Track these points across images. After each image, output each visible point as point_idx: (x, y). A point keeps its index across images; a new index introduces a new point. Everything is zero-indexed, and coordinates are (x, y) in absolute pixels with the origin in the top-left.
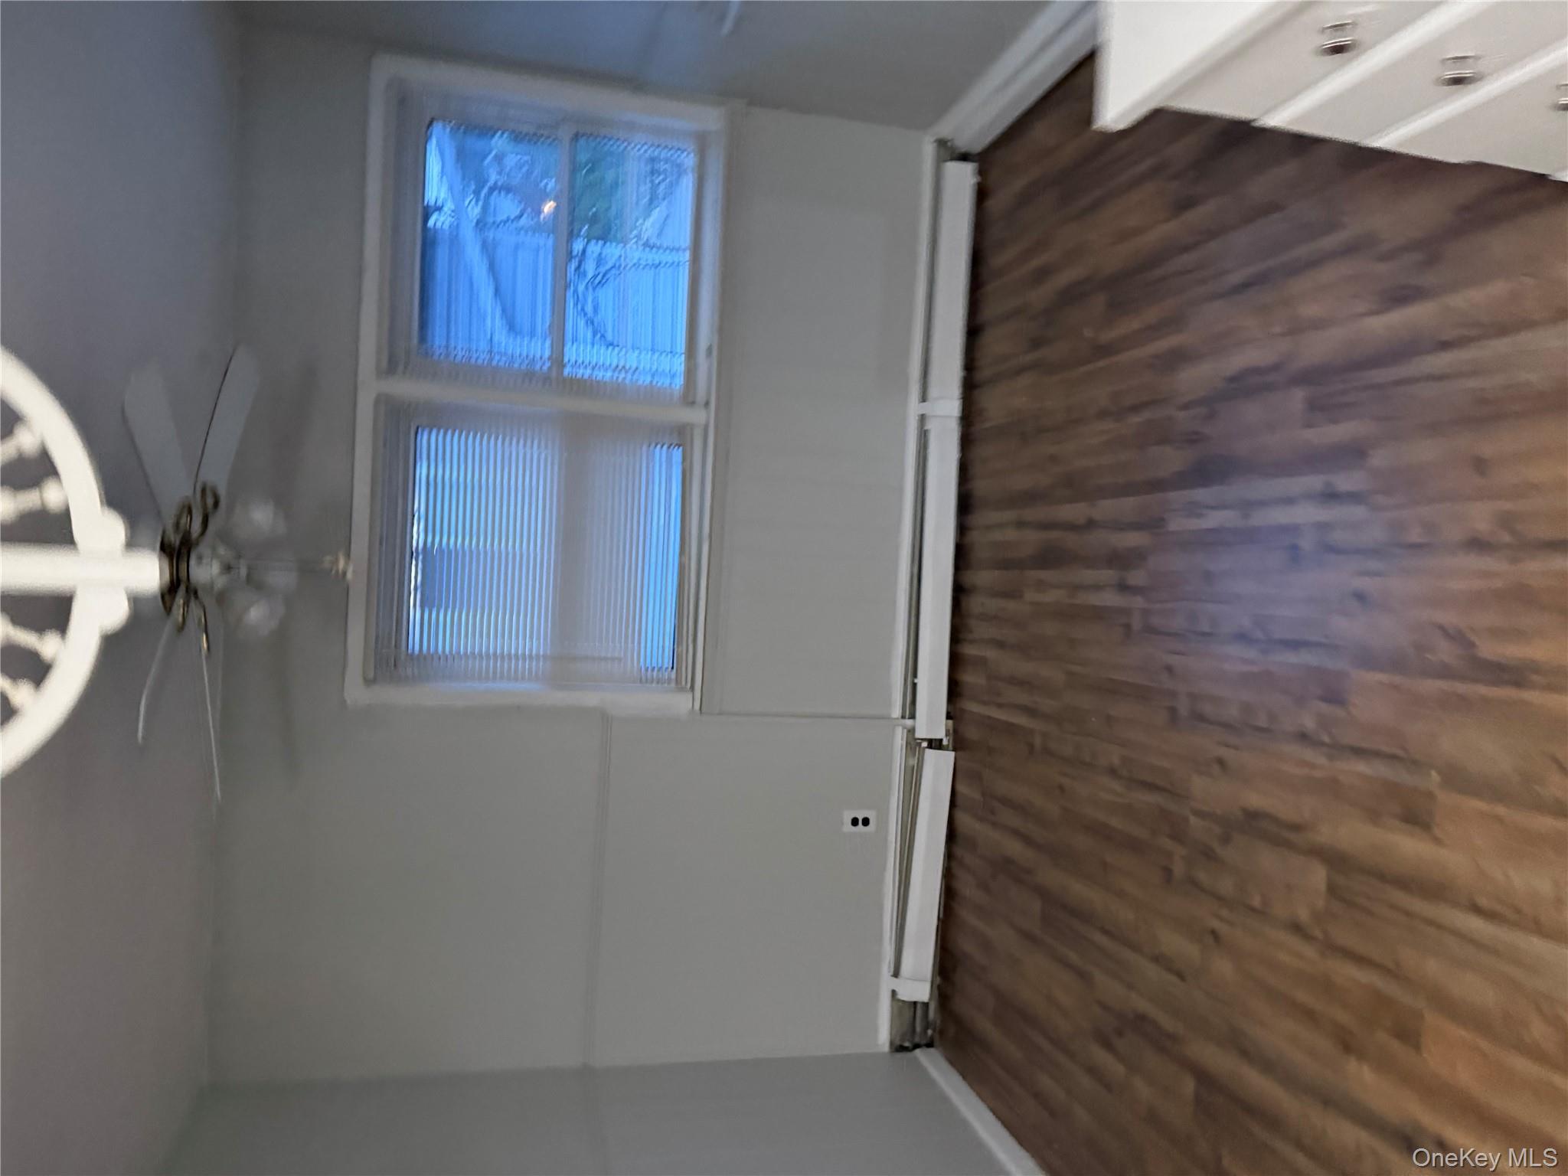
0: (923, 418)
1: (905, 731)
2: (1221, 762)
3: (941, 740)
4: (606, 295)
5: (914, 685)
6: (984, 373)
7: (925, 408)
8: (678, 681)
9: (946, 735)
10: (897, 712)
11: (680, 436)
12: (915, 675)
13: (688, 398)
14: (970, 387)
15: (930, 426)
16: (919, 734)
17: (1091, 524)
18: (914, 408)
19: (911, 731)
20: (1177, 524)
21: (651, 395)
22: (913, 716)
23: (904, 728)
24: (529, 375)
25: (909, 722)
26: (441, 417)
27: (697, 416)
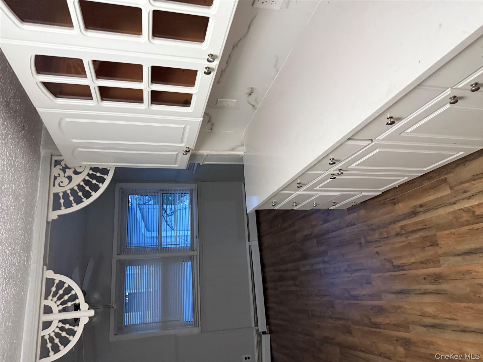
0: (249, 246)
1: (256, 330)
2: (318, 326)
3: (266, 332)
4: (172, 218)
5: (257, 317)
6: (262, 234)
7: (250, 243)
8: (194, 324)
9: (267, 330)
10: (253, 325)
11: (191, 259)
12: (257, 314)
13: (192, 249)
14: (260, 237)
15: (251, 248)
16: (260, 331)
17: (287, 270)
18: (247, 243)
19: (258, 330)
20: (302, 269)
21: (184, 249)
22: (258, 326)
23: (256, 329)
24: (153, 249)
25: (257, 328)
26: (132, 263)
27: (195, 253)
